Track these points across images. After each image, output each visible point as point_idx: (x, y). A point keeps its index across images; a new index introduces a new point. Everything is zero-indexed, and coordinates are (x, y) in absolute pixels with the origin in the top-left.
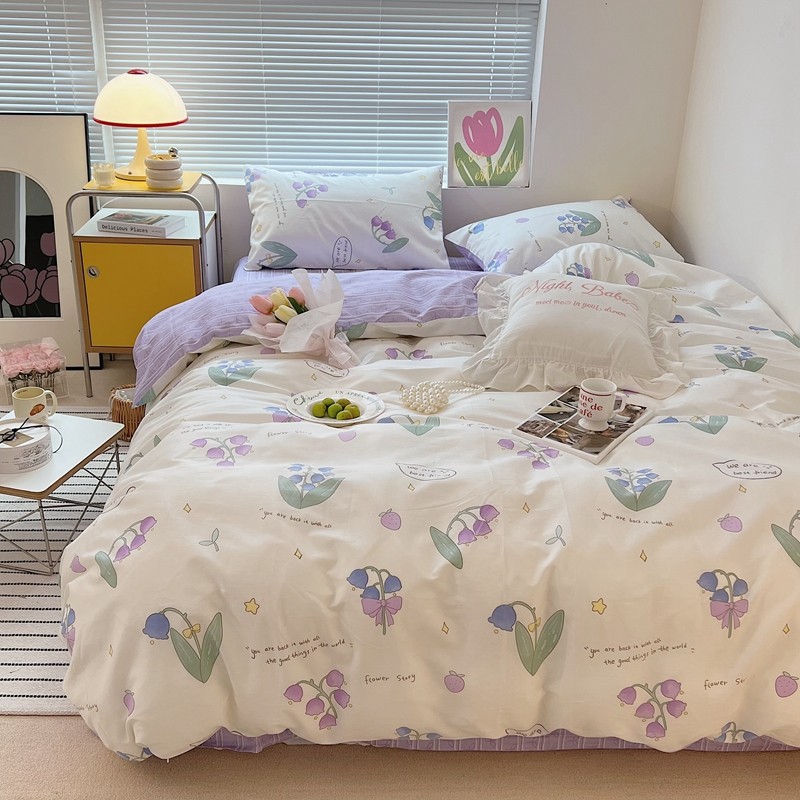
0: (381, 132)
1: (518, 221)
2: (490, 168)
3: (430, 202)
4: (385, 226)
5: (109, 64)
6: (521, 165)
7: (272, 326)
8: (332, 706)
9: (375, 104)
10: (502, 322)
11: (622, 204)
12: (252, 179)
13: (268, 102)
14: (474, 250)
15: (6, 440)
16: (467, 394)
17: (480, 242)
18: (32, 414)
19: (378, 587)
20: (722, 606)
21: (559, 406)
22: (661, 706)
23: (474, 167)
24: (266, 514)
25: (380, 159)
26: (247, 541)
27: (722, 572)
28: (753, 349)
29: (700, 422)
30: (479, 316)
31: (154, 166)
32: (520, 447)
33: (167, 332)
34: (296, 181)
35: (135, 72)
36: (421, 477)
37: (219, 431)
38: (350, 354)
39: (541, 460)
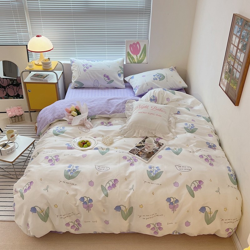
1: (142, 76)
2: (137, 58)
3: (120, 69)
4: (107, 77)
6: (146, 58)
7: (70, 117)
8: (78, 226)
9: (105, 41)
10: (131, 115)
12: (72, 63)
14: (131, 84)
15: (4, 147)
16: (118, 139)
17: (133, 82)
18: (11, 137)
19: (87, 202)
20: (172, 206)
21: (141, 143)
22: (157, 228)
23: (133, 58)
24: (60, 181)
25: (107, 55)
26: (55, 189)
27: (172, 198)
28: (195, 125)
29: (175, 150)
30: (126, 113)
31: (44, 64)
32: (128, 158)
33: (45, 116)
34: (84, 64)
35: (38, 36)
36: (101, 170)
37: (52, 153)
38: (90, 125)
39: (133, 163)
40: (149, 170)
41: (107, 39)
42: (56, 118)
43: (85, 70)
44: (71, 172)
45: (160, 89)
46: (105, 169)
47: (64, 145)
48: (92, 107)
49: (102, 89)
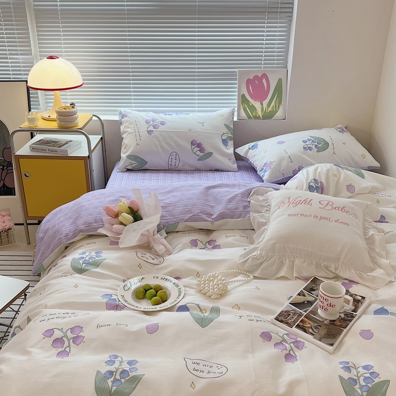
0: (198, 88)
1: (278, 143)
2: (262, 108)
3: (226, 130)
4: (199, 145)
5: (40, 52)
6: (281, 107)
7: (117, 227)
9: (195, 72)
10: (265, 224)
11: (342, 131)
12: (122, 117)
13: (132, 72)
14: (252, 160)
16: (238, 283)
17: (255, 155)
21: (304, 296)
23: (253, 108)
25: (198, 103)
30: (251, 218)
31: (60, 114)
32: (276, 338)
33: (54, 226)
34: (147, 118)
35: (51, 58)
36: (201, 374)
37: (65, 320)
38: (166, 247)
39: (292, 353)
40: (346, 375)
41: (198, 68)
42: (81, 231)
43: (150, 132)
44: (115, 380)
45: (328, 165)
46: (215, 369)
47: (98, 299)
48: (169, 205)
49: (186, 173)
